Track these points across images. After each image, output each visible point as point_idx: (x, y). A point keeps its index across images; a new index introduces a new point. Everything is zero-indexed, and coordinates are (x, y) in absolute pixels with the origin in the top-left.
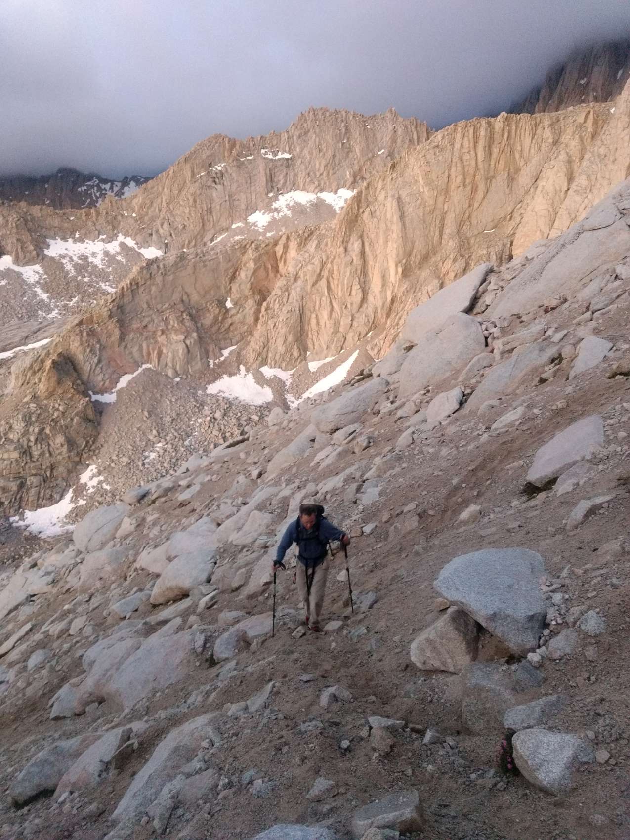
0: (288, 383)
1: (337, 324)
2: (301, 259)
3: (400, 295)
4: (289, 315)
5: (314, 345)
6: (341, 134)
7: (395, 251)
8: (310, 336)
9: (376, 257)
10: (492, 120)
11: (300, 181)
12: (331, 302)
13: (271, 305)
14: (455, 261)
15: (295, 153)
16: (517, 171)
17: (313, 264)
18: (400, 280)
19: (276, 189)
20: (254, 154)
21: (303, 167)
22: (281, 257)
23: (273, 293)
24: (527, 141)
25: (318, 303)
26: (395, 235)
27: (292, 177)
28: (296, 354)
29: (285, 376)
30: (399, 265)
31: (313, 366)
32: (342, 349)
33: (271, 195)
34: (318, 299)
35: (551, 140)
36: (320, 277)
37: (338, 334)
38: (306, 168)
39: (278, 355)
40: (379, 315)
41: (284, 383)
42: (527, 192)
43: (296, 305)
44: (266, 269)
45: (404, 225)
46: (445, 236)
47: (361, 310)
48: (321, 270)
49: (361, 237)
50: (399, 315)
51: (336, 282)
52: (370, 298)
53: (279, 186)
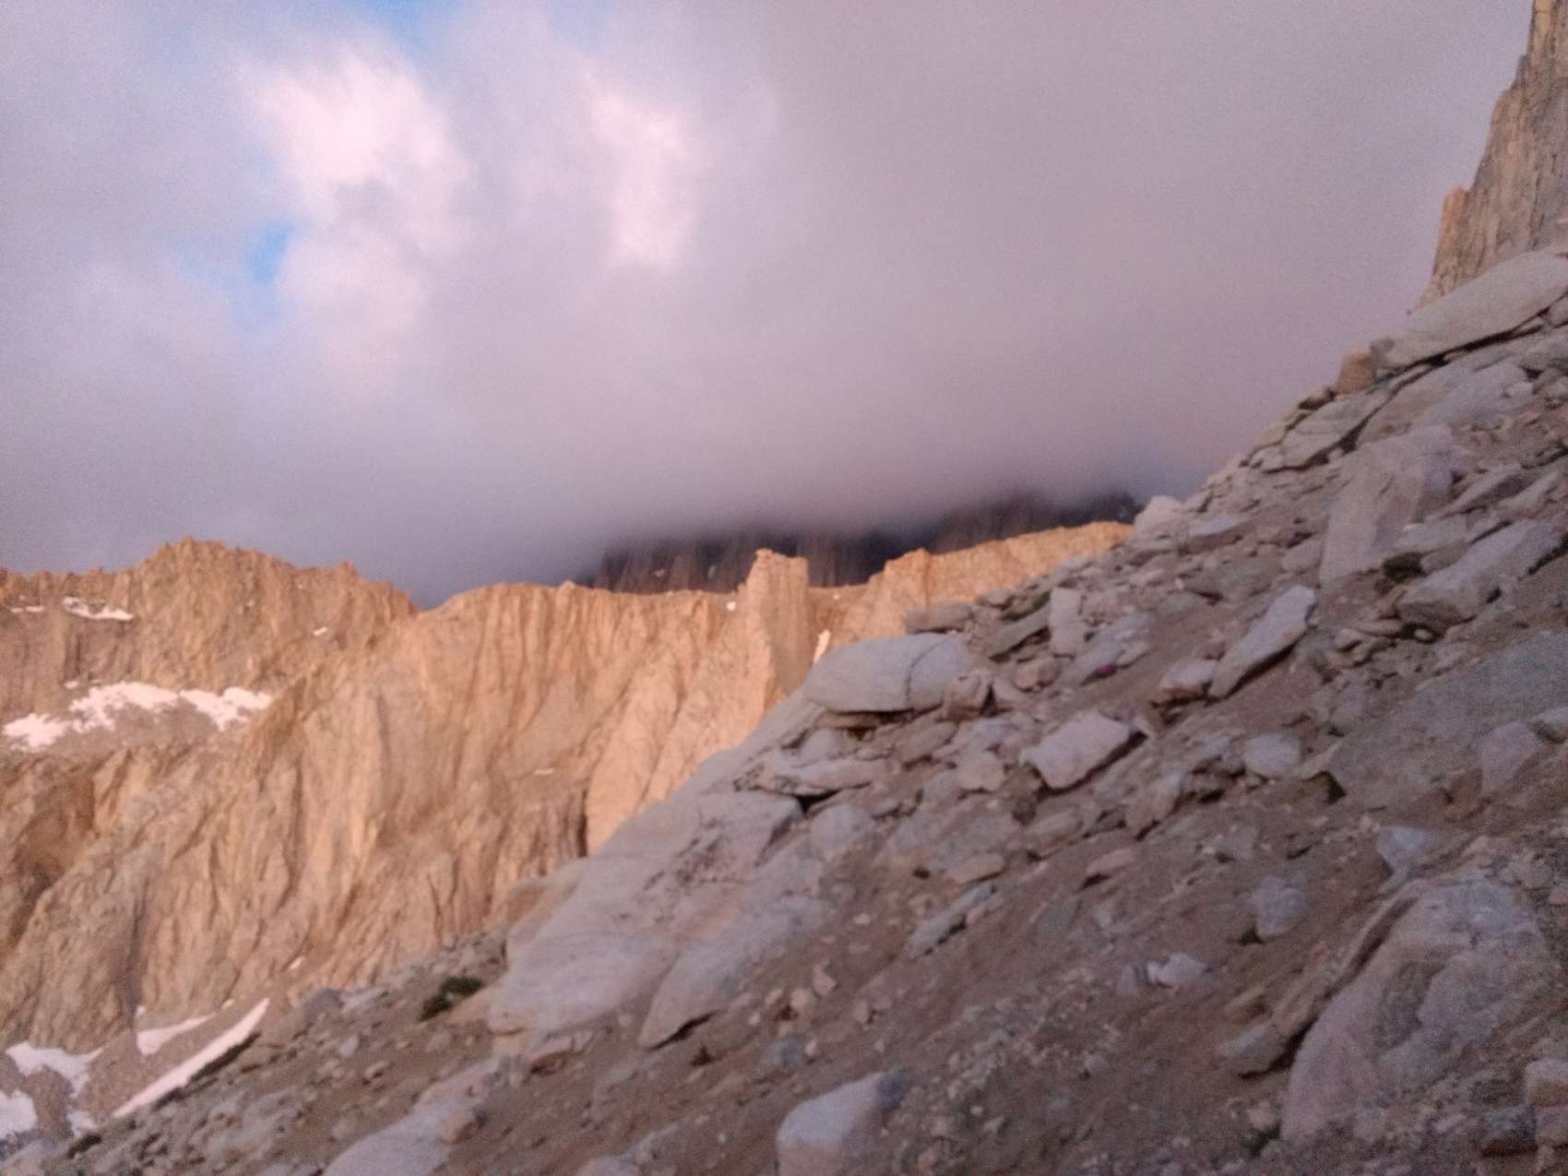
0: (79, 1086)
1: (222, 941)
2: (157, 801)
3: (370, 881)
4: (107, 920)
5: (158, 990)
6: (245, 589)
7: (364, 796)
8: (151, 969)
9: (324, 805)
10: (551, 590)
11: (145, 666)
12: (214, 895)
13: (63, 899)
14: (482, 819)
15: (142, 613)
16: (592, 674)
17: (184, 811)
18: (373, 852)
19: (85, 675)
20: (45, 605)
21: (155, 640)
22: (105, 796)
23: (73, 871)
24: (607, 630)
25: (182, 895)
26: (367, 765)
27: (126, 658)
28: (108, 1011)
29: (73, 1067)
30: (373, 823)
31: (149, 1040)
32: (228, 996)
33: (72, 685)
34: (184, 885)
35: (643, 635)
36: (195, 838)
37: (224, 965)
38: (162, 642)
39: (62, 1015)
40: (321, 921)
41: (68, 1084)
42: (608, 711)
43: (129, 899)
44: (63, 821)
45: (387, 749)
46: (464, 776)
47: (282, 910)
48: (200, 825)
49: (297, 764)
50: (367, 922)
51: (231, 850)
52: (305, 888)
53: (94, 670)
